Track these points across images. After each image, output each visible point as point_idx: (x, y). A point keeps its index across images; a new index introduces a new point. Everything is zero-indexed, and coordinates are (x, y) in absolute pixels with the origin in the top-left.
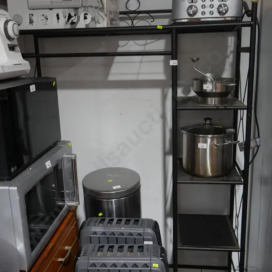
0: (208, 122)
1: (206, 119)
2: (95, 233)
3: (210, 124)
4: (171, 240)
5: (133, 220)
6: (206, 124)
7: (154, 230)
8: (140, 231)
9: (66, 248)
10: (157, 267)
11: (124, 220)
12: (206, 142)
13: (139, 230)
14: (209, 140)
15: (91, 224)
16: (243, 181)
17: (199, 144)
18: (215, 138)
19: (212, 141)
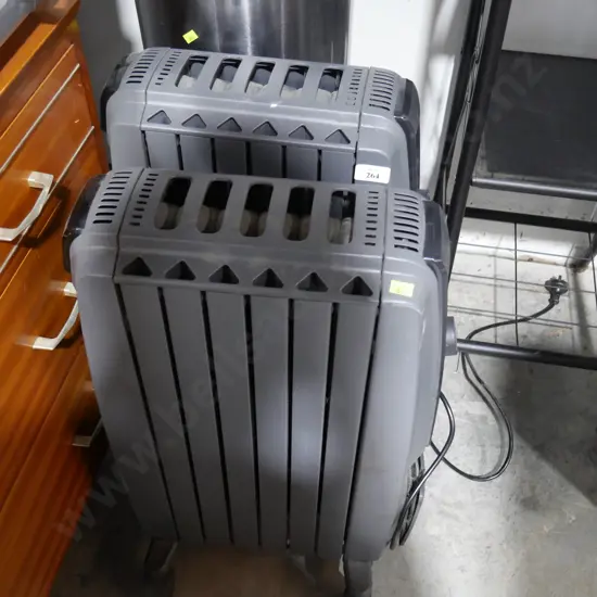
2: (162, 117)
4: (435, 128)
5: (316, 71)
7: (399, 121)
8: (345, 120)
9: (34, 178)
10: (410, 295)
11: (282, 66)
13: (339, 119)
15: (147, 76)
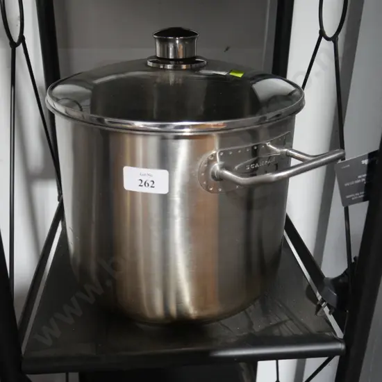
0: (176, 47)
1: (165, 36)
3: (185, 61)
6: (165, 60)
12: (165, 160)
14: (182, 150)
16: (340, 334)
17: (127, 171)
18: (216, 140)
19: (195, 154)
